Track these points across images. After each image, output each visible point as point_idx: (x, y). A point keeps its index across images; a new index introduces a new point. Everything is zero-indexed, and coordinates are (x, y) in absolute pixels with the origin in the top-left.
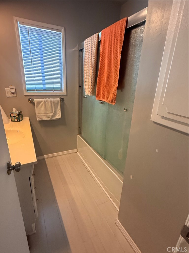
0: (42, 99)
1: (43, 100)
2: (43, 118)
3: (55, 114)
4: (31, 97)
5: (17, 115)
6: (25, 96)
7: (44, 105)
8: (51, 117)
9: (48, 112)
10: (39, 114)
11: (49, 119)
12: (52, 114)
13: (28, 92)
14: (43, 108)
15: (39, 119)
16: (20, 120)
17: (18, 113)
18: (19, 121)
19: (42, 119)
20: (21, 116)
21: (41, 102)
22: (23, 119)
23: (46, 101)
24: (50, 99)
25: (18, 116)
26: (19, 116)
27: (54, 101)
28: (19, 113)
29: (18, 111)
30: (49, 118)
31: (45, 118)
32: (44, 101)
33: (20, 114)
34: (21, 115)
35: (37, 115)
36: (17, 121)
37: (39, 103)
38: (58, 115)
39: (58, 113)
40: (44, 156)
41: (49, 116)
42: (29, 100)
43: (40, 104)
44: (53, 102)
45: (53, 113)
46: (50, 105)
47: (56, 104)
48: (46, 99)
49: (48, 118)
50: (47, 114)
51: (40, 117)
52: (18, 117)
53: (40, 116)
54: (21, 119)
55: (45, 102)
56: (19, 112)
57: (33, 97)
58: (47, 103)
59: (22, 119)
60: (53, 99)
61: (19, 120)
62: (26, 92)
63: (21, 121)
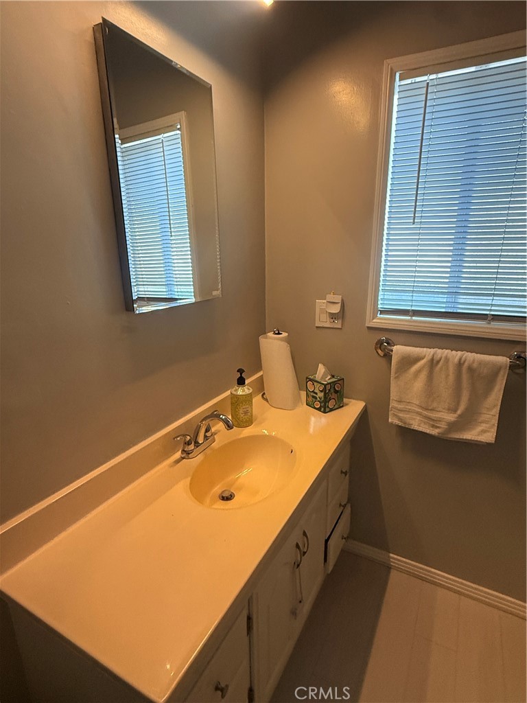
0: (425, 349)
1: (428, 352)
2: (411, 422)
3: (468, 419)
4: (389, 336)
5: (321, 391)
6: (369, 328)
7: (423, 376)
8: (444, 426)
9: (435, 405)
10: (400, 402)
11: (435, 432)
12: (451, 417)
13: (380, 319)
14: (419, 384)
15: (397, 422)
16: (327, 410)
17: (325, 385)
18: (325, 412)
19: (405, 423)
20: (334, 395)
21: (418, 359)
22: (342, 406)
23: (438, 362)
24: (459, 353)
25: (323, 394)
26: (325, 394)
27: (475, 365)
28: (328, 387)
29: (333, 376)
30: (439, 427)
31: (418, 424)
32: (430, 357)
33: (332, 390)
34: (336, 392)
35: (393, 404)
36: (319, 409)
37: (408, 361)
38: (483, 427)
39: (481, 419)
40: (391, 555)
41: (439, 420)
42: (380, 344)
43: (410, 368)
44: (470, 369)
45: (459, 412)
46: (452, 378)
47: (480, 380)
48: (440, 353)
49: (433, 426)
50: (432, 410)
51: (401, 415)
52: (322, 399)
53: (400, 410)
54: (331, 404)
55: (433, 363)
56: (334, 380)
57: (392, 337)
58: (442, 367)
59: (336, 407)
60: (471, 357)
61: (324, 409)
62: (374, 317)
63: (331, 410)
